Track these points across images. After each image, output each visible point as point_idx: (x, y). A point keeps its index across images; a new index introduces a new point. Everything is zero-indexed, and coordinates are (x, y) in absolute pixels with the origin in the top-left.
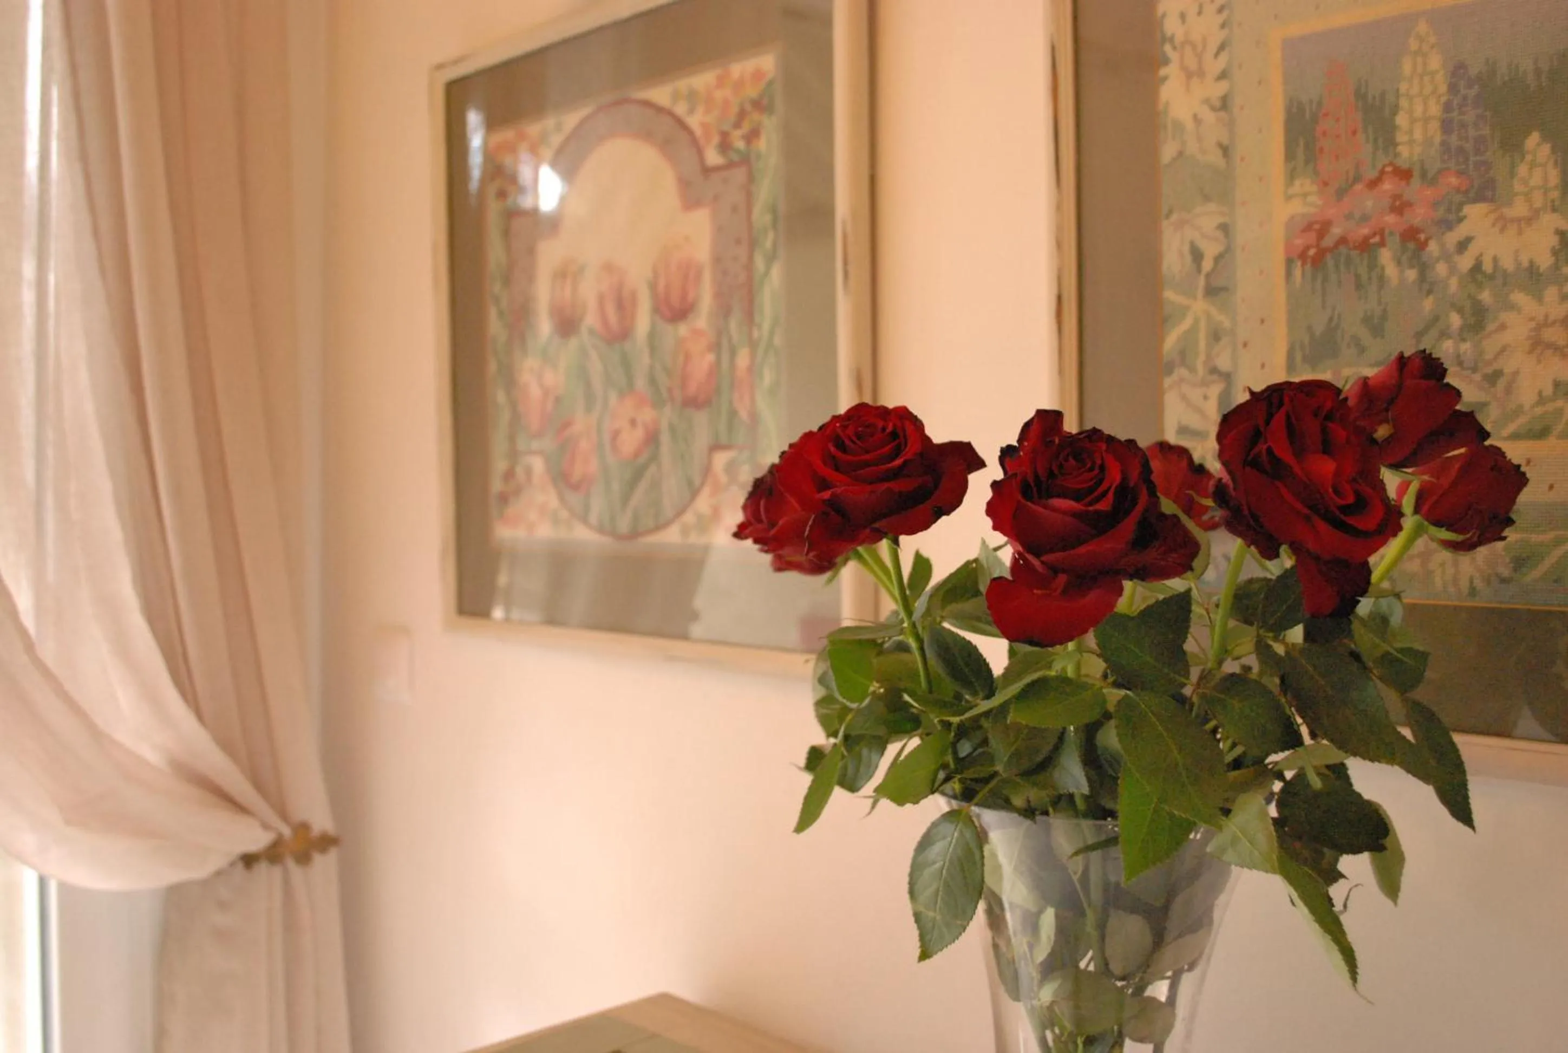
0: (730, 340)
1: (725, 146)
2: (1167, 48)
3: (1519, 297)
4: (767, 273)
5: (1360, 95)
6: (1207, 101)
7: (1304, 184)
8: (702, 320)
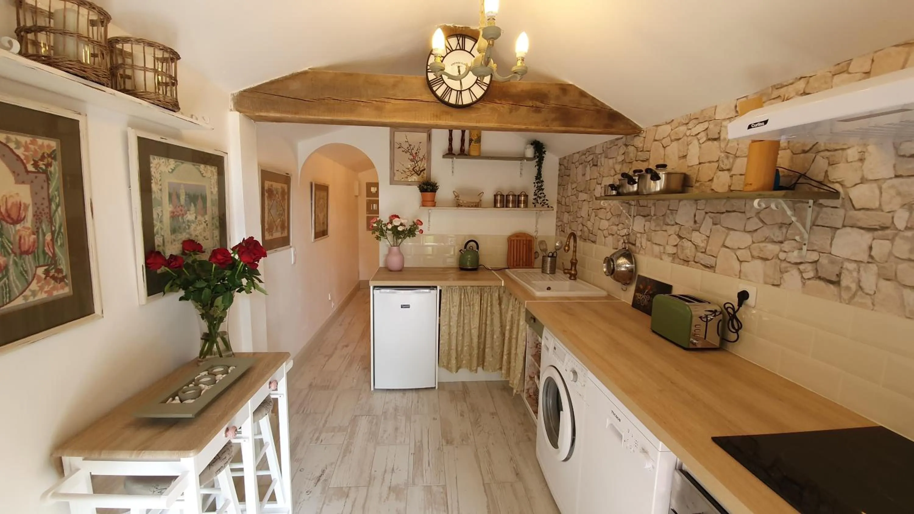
0: (43, 230)
1: (35, 165)
2: (152, 177)
3: (192, 224)
4: (56, 210)
5: (177, 193)
6: (159, 189)
7: (171, 206)
8: (29, 222)
